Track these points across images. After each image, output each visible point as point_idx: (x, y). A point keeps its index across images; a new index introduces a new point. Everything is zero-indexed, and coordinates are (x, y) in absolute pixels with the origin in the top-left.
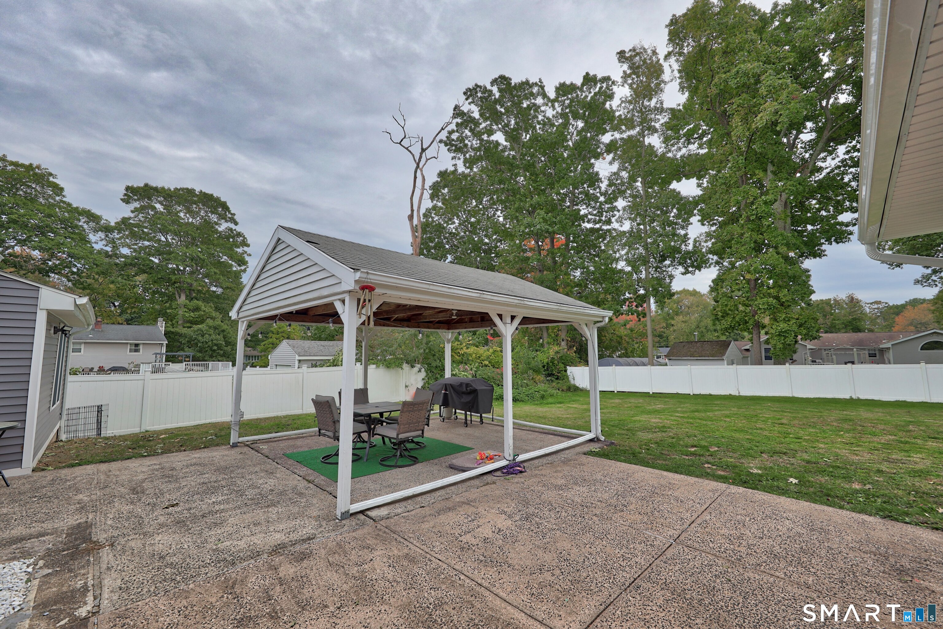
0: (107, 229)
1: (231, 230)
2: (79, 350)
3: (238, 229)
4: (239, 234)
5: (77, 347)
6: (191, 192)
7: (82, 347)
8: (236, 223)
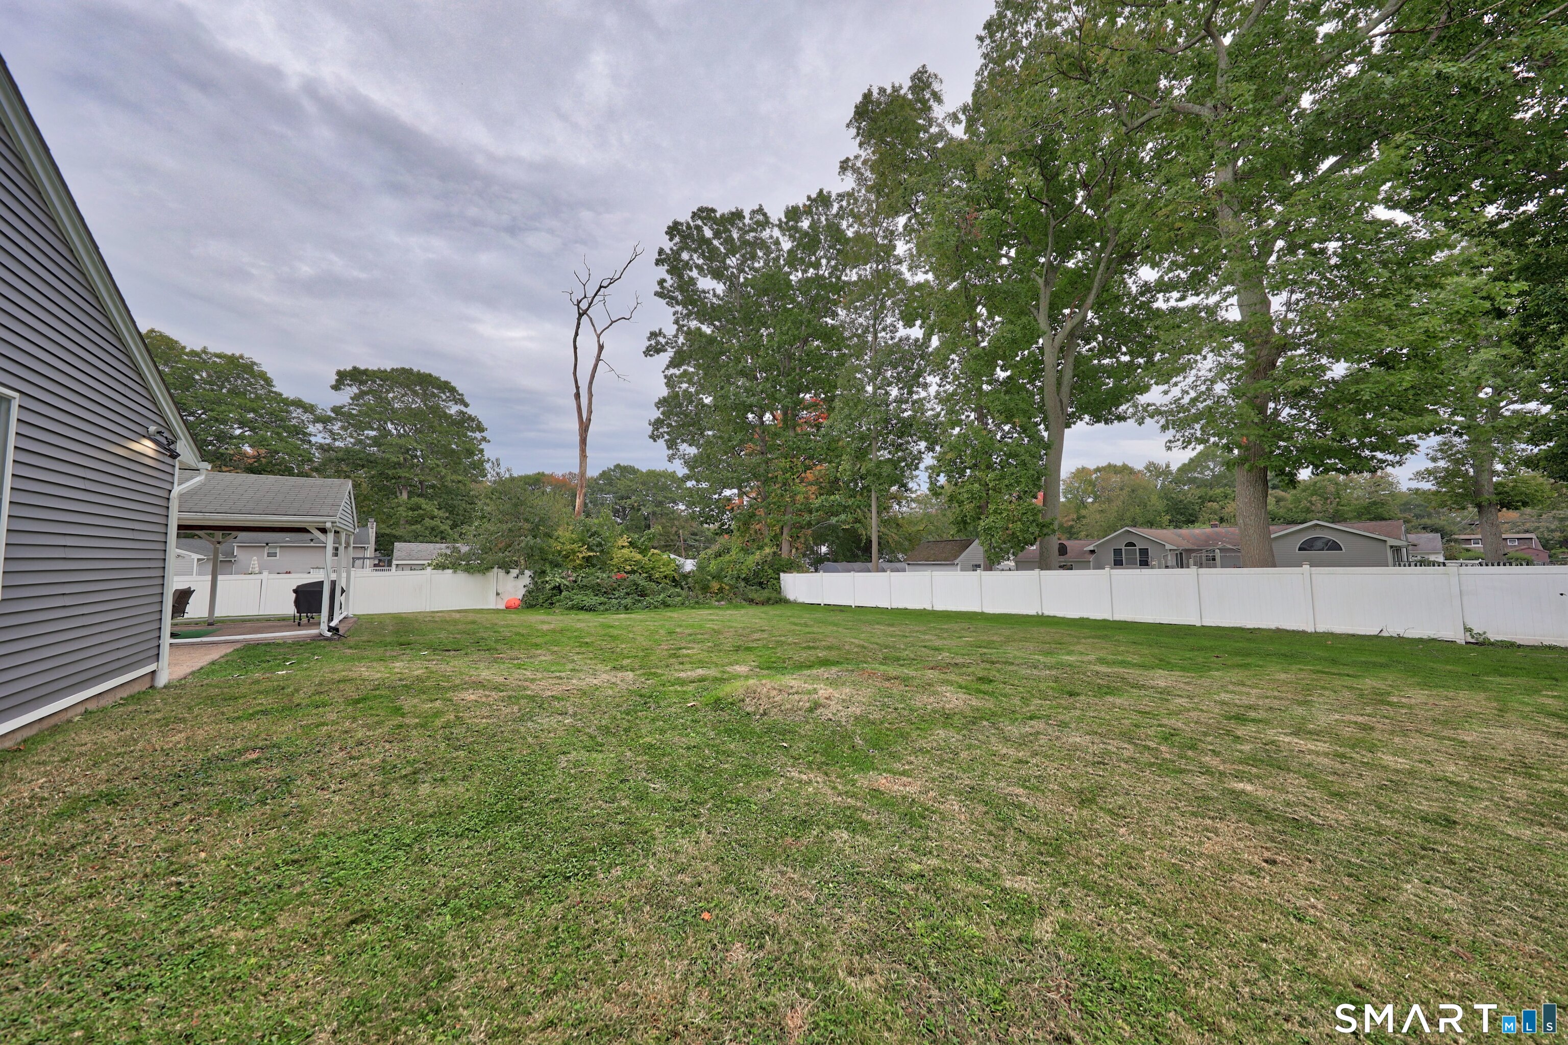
0: (324, 420)
1: (462, 412)
2: (275, 555)
3: (469, 411)
4: (471, 419)
5: (272, 551)
6: (409, 372)
7: (278, 550)
8: (466, 405)
